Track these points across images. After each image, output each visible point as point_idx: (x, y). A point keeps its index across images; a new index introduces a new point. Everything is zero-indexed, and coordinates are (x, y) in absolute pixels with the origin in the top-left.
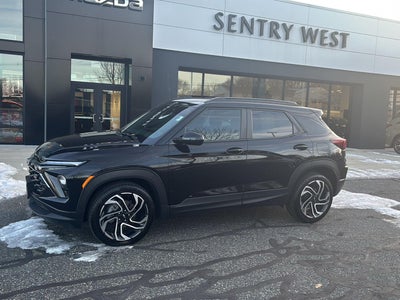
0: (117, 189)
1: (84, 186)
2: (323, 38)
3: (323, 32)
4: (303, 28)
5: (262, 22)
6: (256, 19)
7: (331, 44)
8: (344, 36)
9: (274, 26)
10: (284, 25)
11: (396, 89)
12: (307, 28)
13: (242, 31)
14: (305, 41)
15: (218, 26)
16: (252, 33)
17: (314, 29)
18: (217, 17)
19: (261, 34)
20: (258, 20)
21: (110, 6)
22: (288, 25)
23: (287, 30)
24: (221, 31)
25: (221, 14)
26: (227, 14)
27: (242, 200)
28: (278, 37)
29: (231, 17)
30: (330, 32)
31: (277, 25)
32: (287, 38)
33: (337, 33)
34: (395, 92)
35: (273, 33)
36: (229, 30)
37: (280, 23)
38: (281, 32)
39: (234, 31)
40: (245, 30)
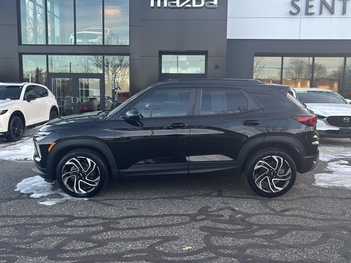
1: (49, 150)
5: (344, 1)
13: (321, 13)
15: (294, 11)
16: (332, 13)
29: (308, 1)
36: (307, 14)
39: (312, 14)
40: (325, 10)
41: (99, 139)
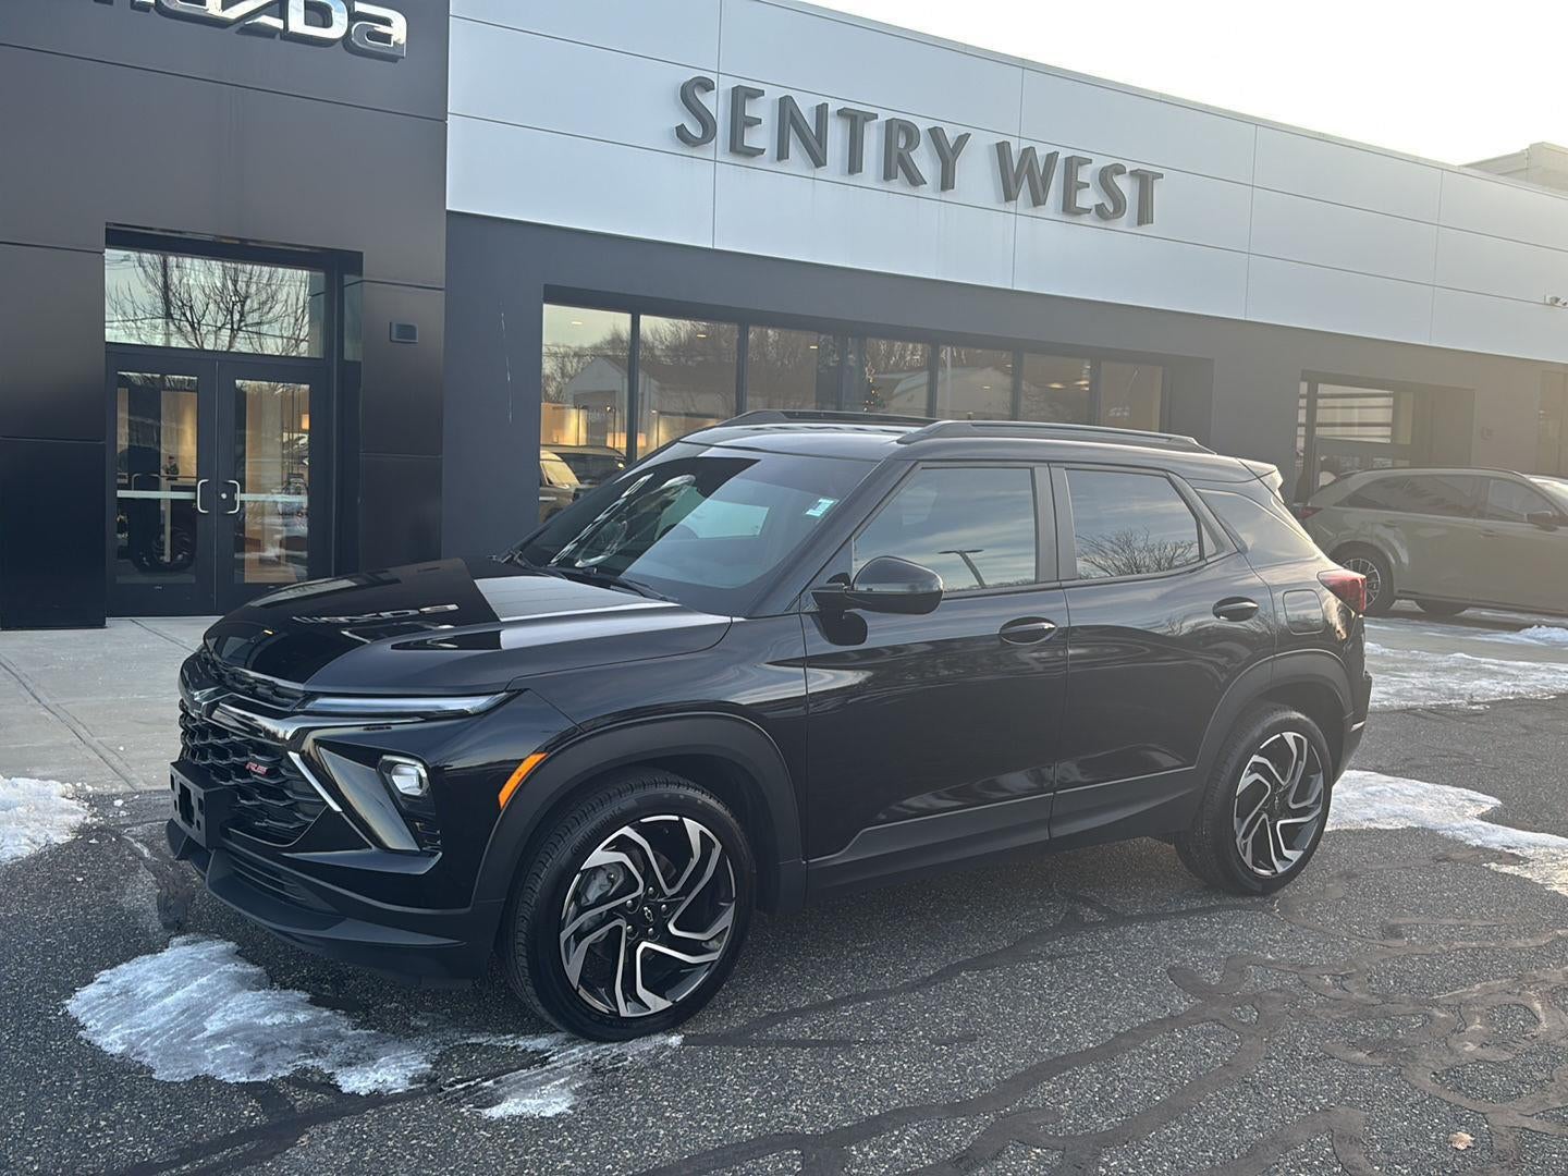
0: (628, 802)
2: (1071, 187)
3: (1073, 164)
4: (1002, 149)
5: (856, 121)
6: (834, 106)
7: (1100, 209)
8: (1145, 180)
9: (900, 135)
10: (936, 134)
11: (1314, 379)
12: (1016, 147)
13: (782, 154)
14: (1009, 196)
15: (695, 130)
16: (819, 161)
17: (1042, 152)
18: (691, 94)
19: (854, 165)
20: (842, 113)
21: (269, 32)
22: (951, 135)
23: (948, 154)
24: (707, 151)
25: (707, 85)
26: (725, 85)
27: (1050, 822)
28: (915, 179)
29: (741, 96)
30: (1100, 163)
31: (910, 132)
32: (947, 183)
33: (1119, 170)
34: (1313, 389)
35: (898, 165)
37: (923, 126)
38: (924, 160)
39: (754, 153)
40: (795, 148)
41: (736, 708)
